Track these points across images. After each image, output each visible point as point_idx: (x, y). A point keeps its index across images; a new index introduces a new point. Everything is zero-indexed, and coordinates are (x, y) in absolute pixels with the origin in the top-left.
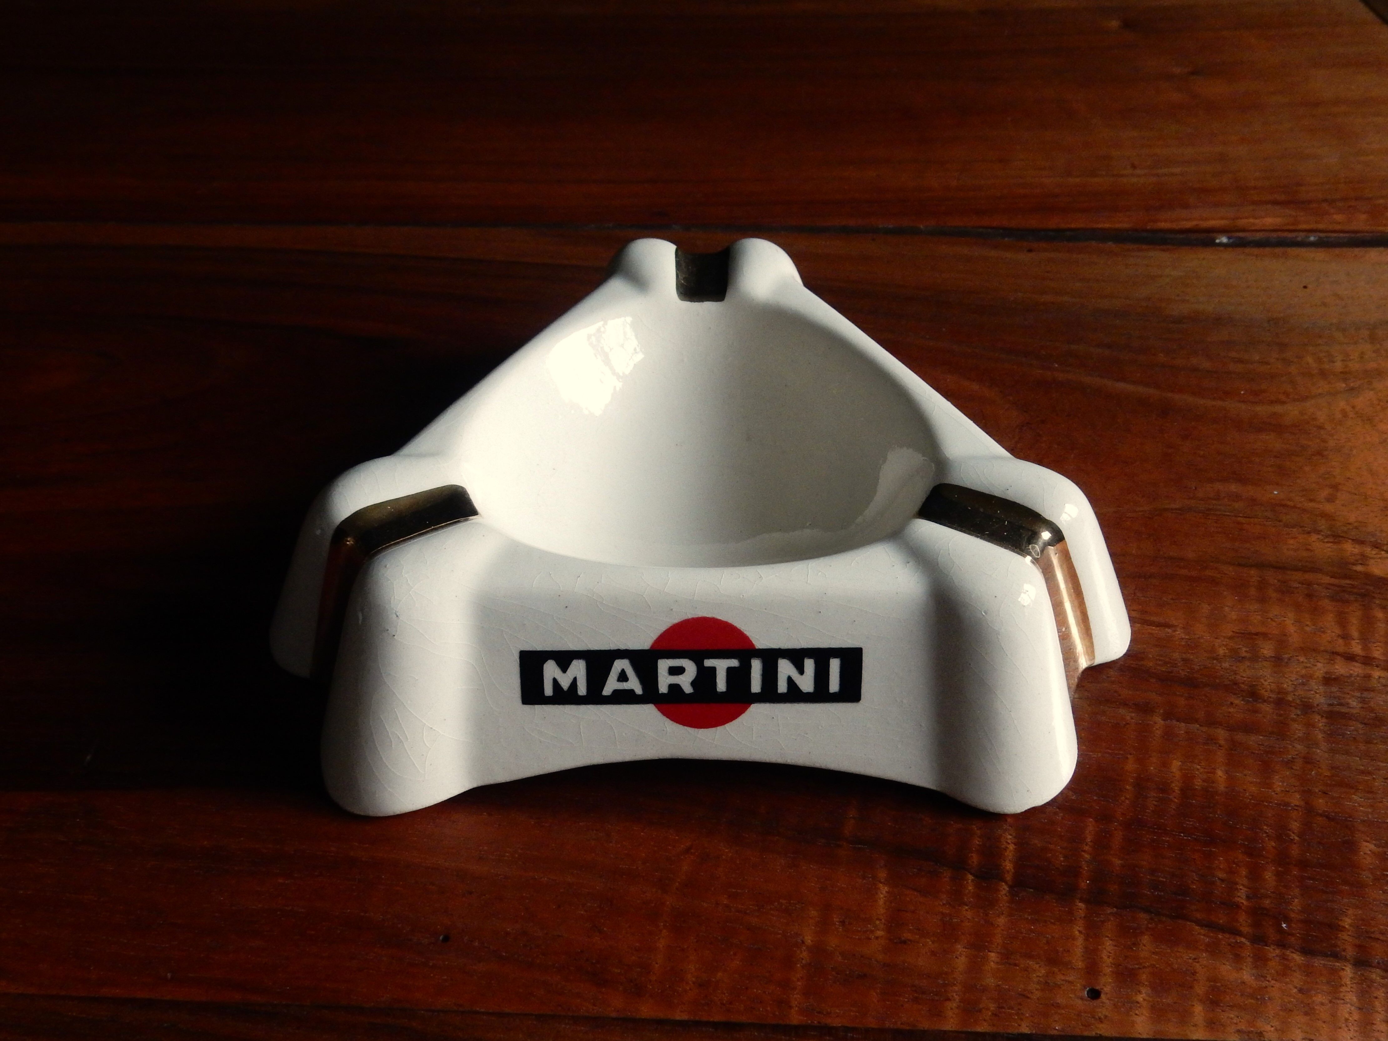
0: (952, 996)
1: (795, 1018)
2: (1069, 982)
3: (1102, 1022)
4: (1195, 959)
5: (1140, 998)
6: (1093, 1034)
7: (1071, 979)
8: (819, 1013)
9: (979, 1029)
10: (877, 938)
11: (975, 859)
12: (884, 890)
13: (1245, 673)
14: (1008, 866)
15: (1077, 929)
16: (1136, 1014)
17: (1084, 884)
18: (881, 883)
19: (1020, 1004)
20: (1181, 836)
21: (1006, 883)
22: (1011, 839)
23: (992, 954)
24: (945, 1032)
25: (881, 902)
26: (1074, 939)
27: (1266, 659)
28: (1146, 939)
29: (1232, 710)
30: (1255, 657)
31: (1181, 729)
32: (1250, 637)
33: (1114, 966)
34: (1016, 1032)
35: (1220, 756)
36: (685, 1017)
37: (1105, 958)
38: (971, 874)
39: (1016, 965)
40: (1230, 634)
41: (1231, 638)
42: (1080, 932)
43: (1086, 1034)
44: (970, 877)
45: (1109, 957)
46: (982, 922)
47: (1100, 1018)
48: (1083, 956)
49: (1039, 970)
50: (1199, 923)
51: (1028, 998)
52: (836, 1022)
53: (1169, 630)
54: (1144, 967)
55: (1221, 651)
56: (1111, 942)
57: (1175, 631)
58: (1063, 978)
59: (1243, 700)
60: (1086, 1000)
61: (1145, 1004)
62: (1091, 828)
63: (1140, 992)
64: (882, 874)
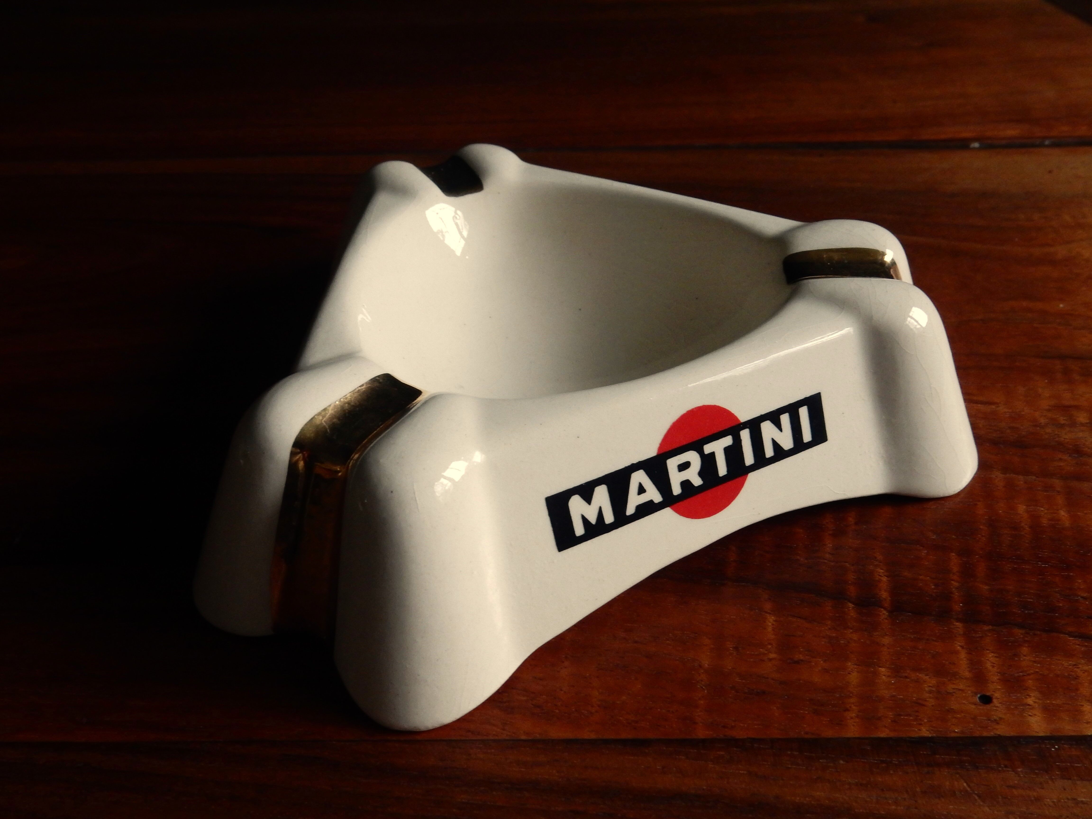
0: (850, 707)
1: (701, 733)
2: (960, 690)
3: (998, 723)
4: (1075, 665)
5: (1030, 701)
6: (992, 734)
7: (961, 687)
8: (724, 727)
9: (883, 735)
10: (770, 660)
11: (852, 591)
12: (771, 620)
13: (1066, 436)
14: (884, 595)
15: (958, 644)
16: (1030, 716)
17: (958, 607)
18: (767, 612)
19: (917, 712)
20: (1039, 564)
21: (885, 609)
22: (883, 573)
23: (883, 669)
24: (849, 739)
25: (770, 629)
26: (957, 652)
27: (1082, 425)
28: (1025, 650)
29: (1062, 464)
30: (1073, 424)
31: (1020, 480)
32: (1065, 409)
33: (999, 675)
34: (916, 735)
35: (1060, 500)
36: (593, 736)
37: (990, 668)
38: (851, 602)
39: (906, 677)
40: (1047, 407)
41: (1049, 410)
42: (962, 647)
43: (985, 734)
44: (851, 605)
45: (993, 667)
46: (868, 642)
47: (995, 720)
48: (969, 667)
49: (929, 681)
50: (1070, 634)
51: (923, 705)
52: (740, 734)
53: (993, 407)
54: (1029, 675)
55: (1043, 421)
56: (993, 654)
57: (998, 407)
58: (954, 686)
59: (1070, 456)
60: (980, 705)
61: (1036, 705)
62: (954, 562)
63: (1030, 696)
64: (768, 606)
